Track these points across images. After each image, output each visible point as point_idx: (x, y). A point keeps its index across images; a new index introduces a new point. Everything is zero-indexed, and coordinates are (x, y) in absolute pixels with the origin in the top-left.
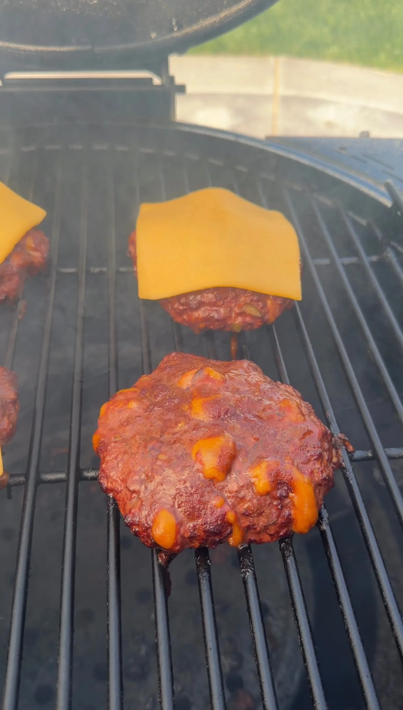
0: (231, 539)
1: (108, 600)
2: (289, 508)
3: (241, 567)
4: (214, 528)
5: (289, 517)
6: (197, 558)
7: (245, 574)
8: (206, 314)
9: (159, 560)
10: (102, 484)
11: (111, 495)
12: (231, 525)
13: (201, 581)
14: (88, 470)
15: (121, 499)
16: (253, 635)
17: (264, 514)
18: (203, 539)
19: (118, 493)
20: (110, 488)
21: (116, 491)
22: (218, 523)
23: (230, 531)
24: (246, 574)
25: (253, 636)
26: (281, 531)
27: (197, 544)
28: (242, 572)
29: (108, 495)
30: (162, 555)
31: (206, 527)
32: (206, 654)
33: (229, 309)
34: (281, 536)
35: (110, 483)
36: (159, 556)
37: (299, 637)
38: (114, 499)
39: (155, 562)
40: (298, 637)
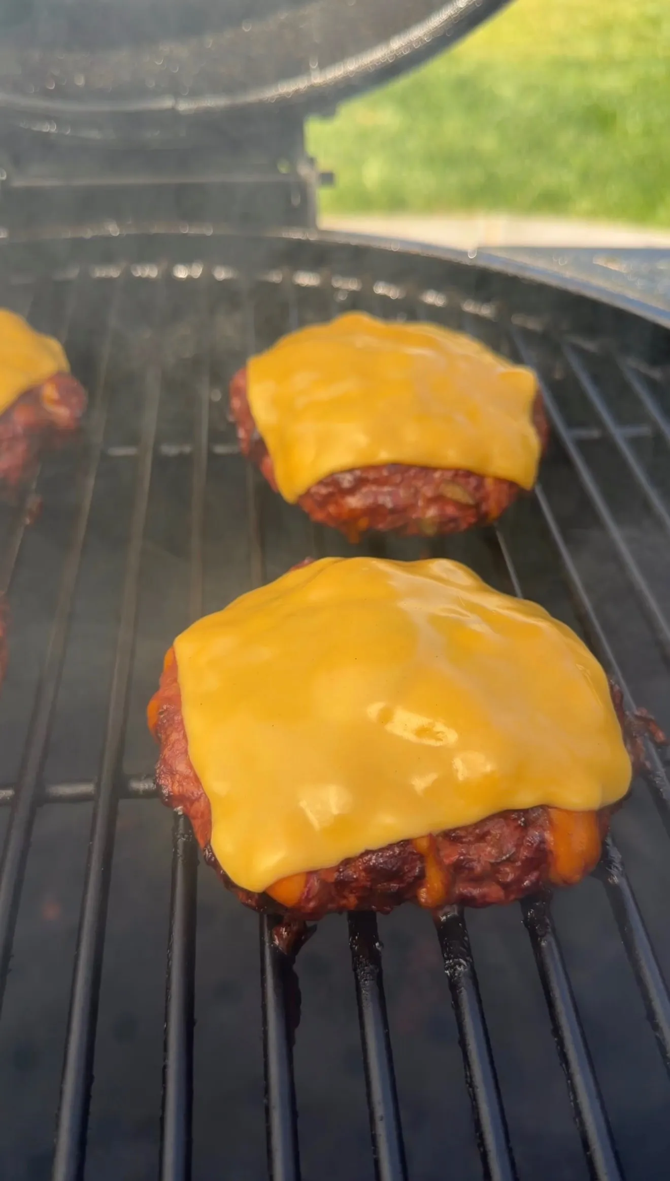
0: (424, 890)
1: (166, 1019)
2: (541, 826)
3: (445, 956)
4: (385, 862)
5: (542, 846)
6: (354, 939)
7: (453, 970)
8: (370, 501)
9: (275, 941)
10: (162, 786)
11: (180, 809)
12: (421, 857)
13: (361, 983)
14: (138, 778)
15: (199, 815)
16: (473, 1090)
17: (489, 837)
18: (364, 887)
19: (192, 802)
20: (177, 793)
21: (188, 799)
22: (394, 852)
23: (420, 871)
24: (455, 970)
25: (472, 1095)
26: (526, 877)
27: (352, 900)
28: (447, 966)
29: (175, 810)
30: (281, 930)
31: (370, 860)
32: (372, 1131)
33: (412, 490)
34: (527, 888)
35: (176, 784)
36: (274, 932)
37: (572, 1098)
38: (186, 816)
39: (267, 944)
40: (570, 1097)
